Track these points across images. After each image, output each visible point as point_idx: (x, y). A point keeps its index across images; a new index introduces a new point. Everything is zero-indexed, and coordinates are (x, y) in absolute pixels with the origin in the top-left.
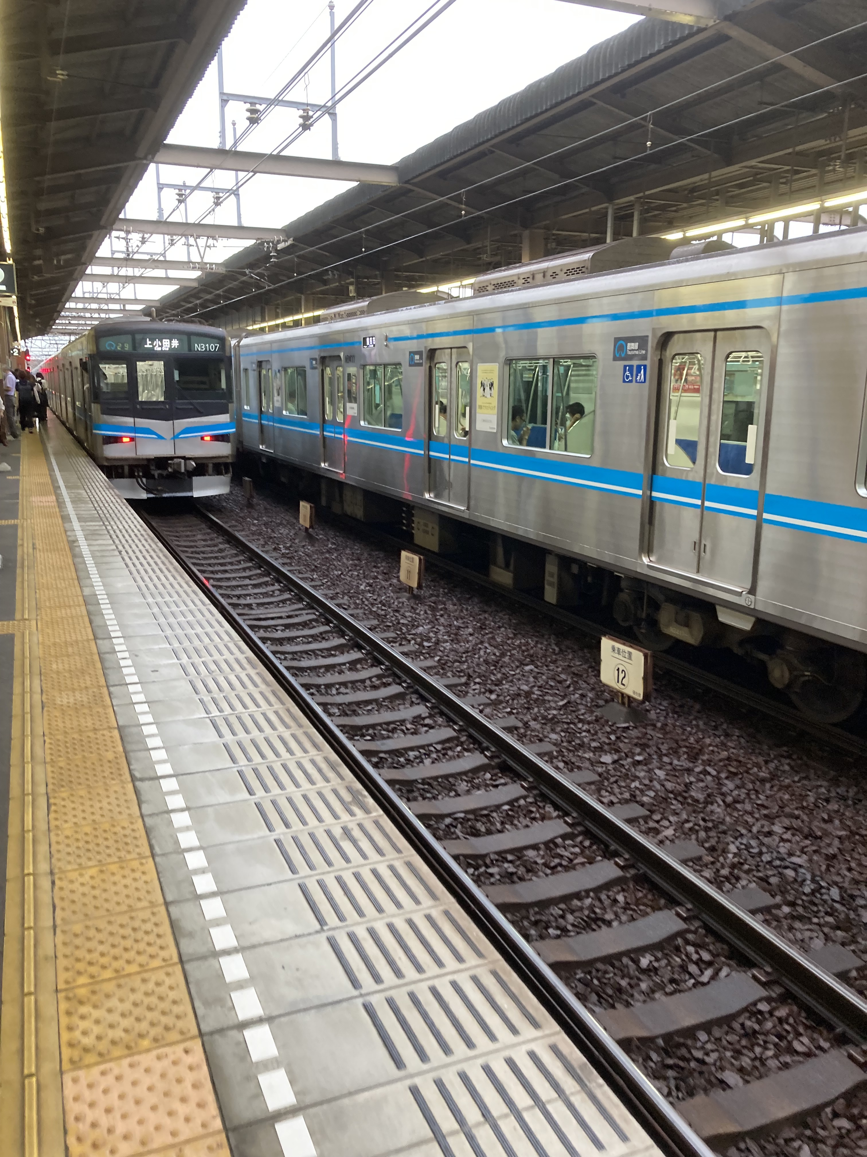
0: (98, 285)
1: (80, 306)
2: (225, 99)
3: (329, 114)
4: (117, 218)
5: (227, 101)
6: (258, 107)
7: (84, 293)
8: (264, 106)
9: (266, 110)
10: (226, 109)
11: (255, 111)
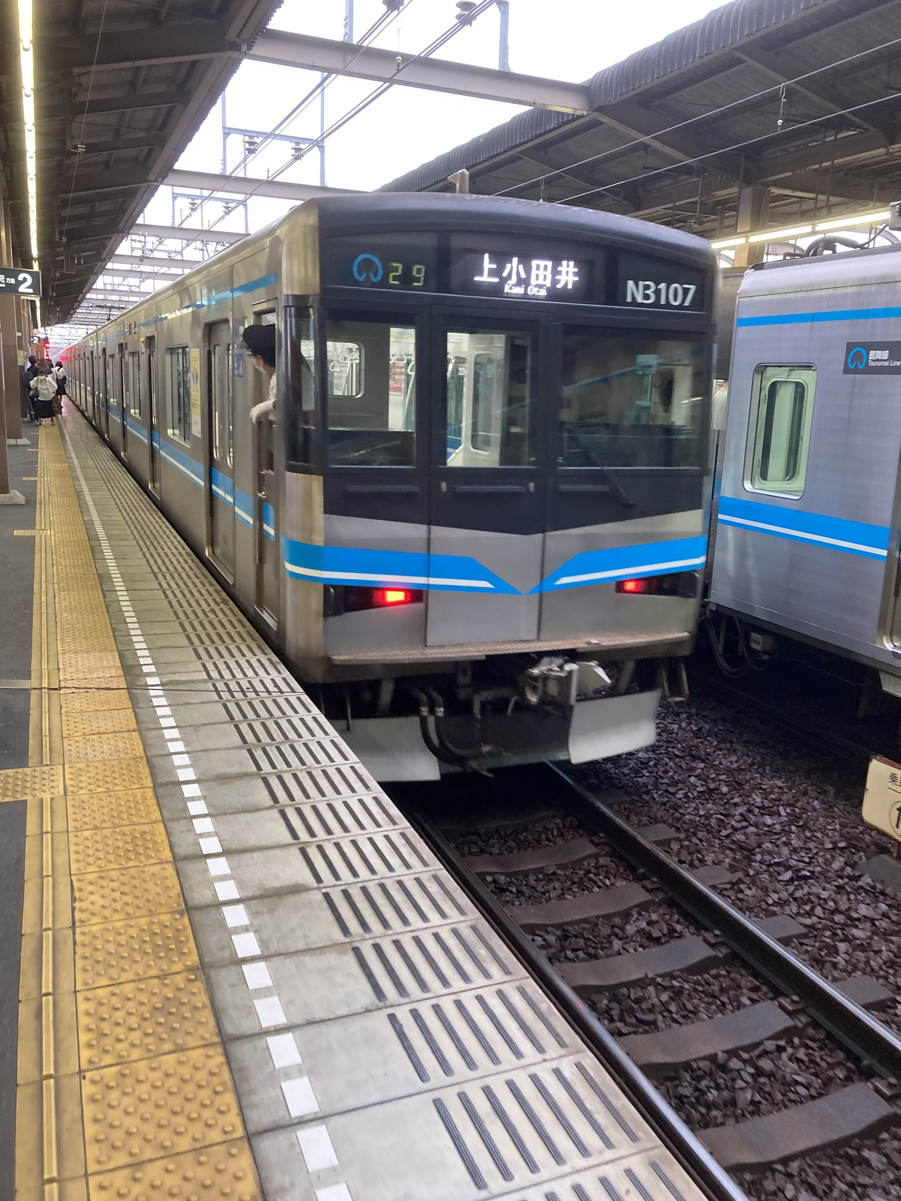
0: (118, 280)
1: (101, 297)
2: (227, 132)
3: (319, 147)
4: (133, 224)
5: (229, 134)
6: (255, 140)
7: (105, 285)
8: (261, 139)
9: (262, 142)
10: (227, 141)
11: (251, 143)
